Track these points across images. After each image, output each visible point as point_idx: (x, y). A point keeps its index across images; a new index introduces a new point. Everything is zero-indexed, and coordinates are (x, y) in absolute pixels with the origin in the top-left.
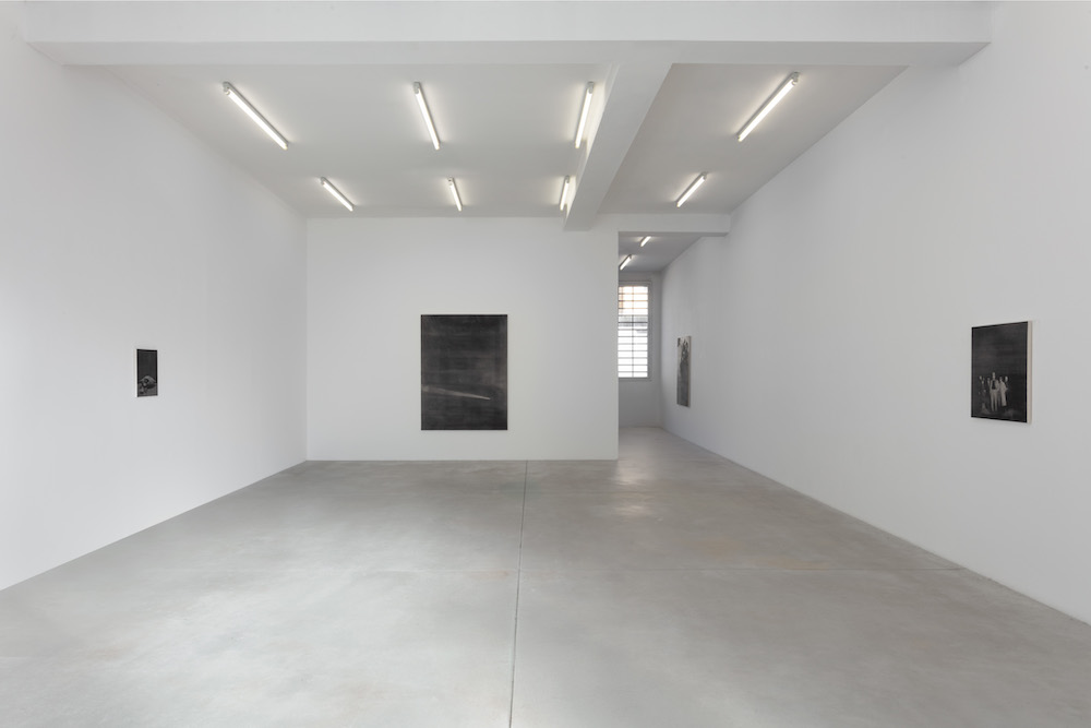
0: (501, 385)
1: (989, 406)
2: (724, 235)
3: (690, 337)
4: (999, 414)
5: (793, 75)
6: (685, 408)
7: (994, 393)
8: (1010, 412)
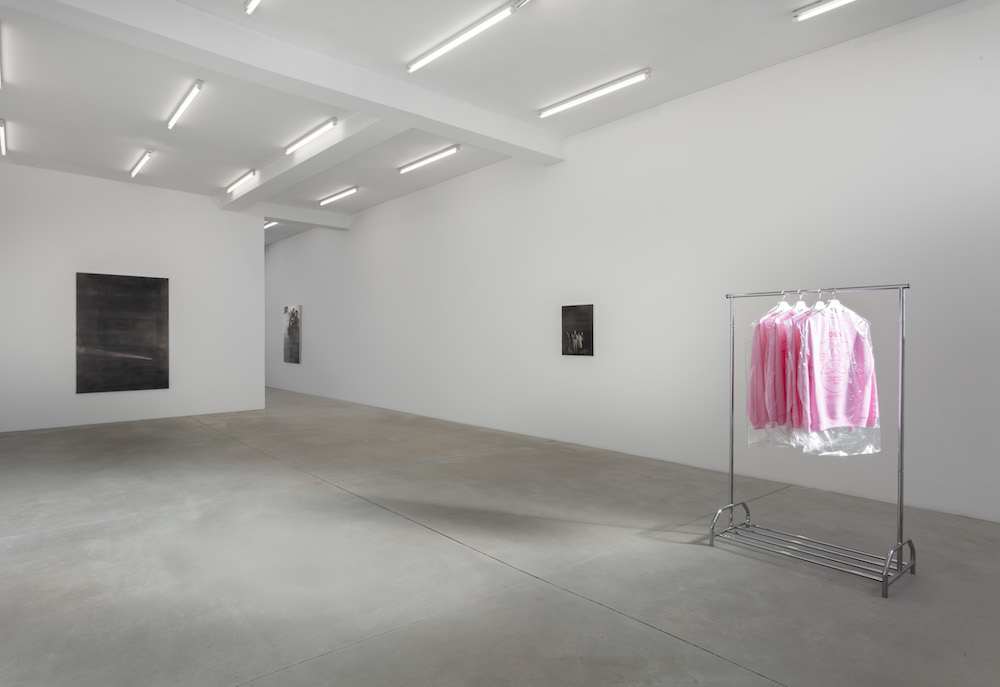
0: (163, 346)
1: (572, 349)
2: (345, 230)
3: (301, 307)
4: (578, 352)
5: (457, 146)
6: (296, 365)
7: (575, 341)
8: (585, 351)
